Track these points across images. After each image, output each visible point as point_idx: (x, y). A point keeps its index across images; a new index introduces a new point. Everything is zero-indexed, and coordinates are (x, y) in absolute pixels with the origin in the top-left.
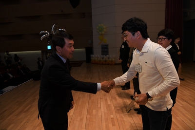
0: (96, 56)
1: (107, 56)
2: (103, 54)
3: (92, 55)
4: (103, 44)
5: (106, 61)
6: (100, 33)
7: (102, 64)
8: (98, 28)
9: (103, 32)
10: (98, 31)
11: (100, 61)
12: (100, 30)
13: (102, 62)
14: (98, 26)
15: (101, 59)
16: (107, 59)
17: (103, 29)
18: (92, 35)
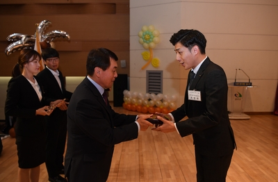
0: (135, 93)
1: (159, 95)
2: (149, 91)
3: (126, 92)
4: (151, 68)
5: (155, 106)
6: (146, 45)
7: (148, 112)
8: (141, 33)
9: (152, 44)
10: (141, 40)
11: (143, 105)
12: (145, 39)
13: (148, 108)
14: (142, 30)
15: (146, 102)
16: (158, 102)
17: (152, 36)
18: (129, 50)
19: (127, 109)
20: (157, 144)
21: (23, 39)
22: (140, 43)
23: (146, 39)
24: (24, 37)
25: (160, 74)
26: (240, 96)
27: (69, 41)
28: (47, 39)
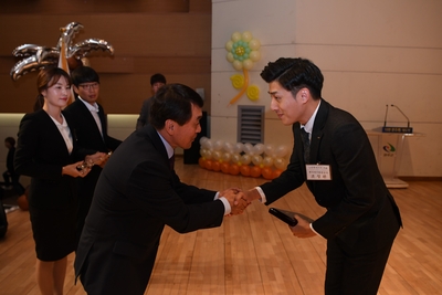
0: (219, 143)
1: (259, 147)
2: (242, 139)
3: (204, 140)
4: (245, 102)
5: (252, 164)
6: (238, 63)
7: (239, 174)
8: (230, 45)
9: (248, 63)
10: (231, 56)
11: (231, 162)
12: (236, 53)
13: (240, 167)
14: (232, 39)
15: (237, 157)
16: (257, 158)
17: (247, 50)
18: (210, 72)
19: (205, 168)
20: (253, 226)
21: (39, 53)
22: (228, 59)
23: (239, 54)
24: (40, 50)
25: (260, 111)
26: (393, 149)
27: (112, 57)
28: (78, 53)
